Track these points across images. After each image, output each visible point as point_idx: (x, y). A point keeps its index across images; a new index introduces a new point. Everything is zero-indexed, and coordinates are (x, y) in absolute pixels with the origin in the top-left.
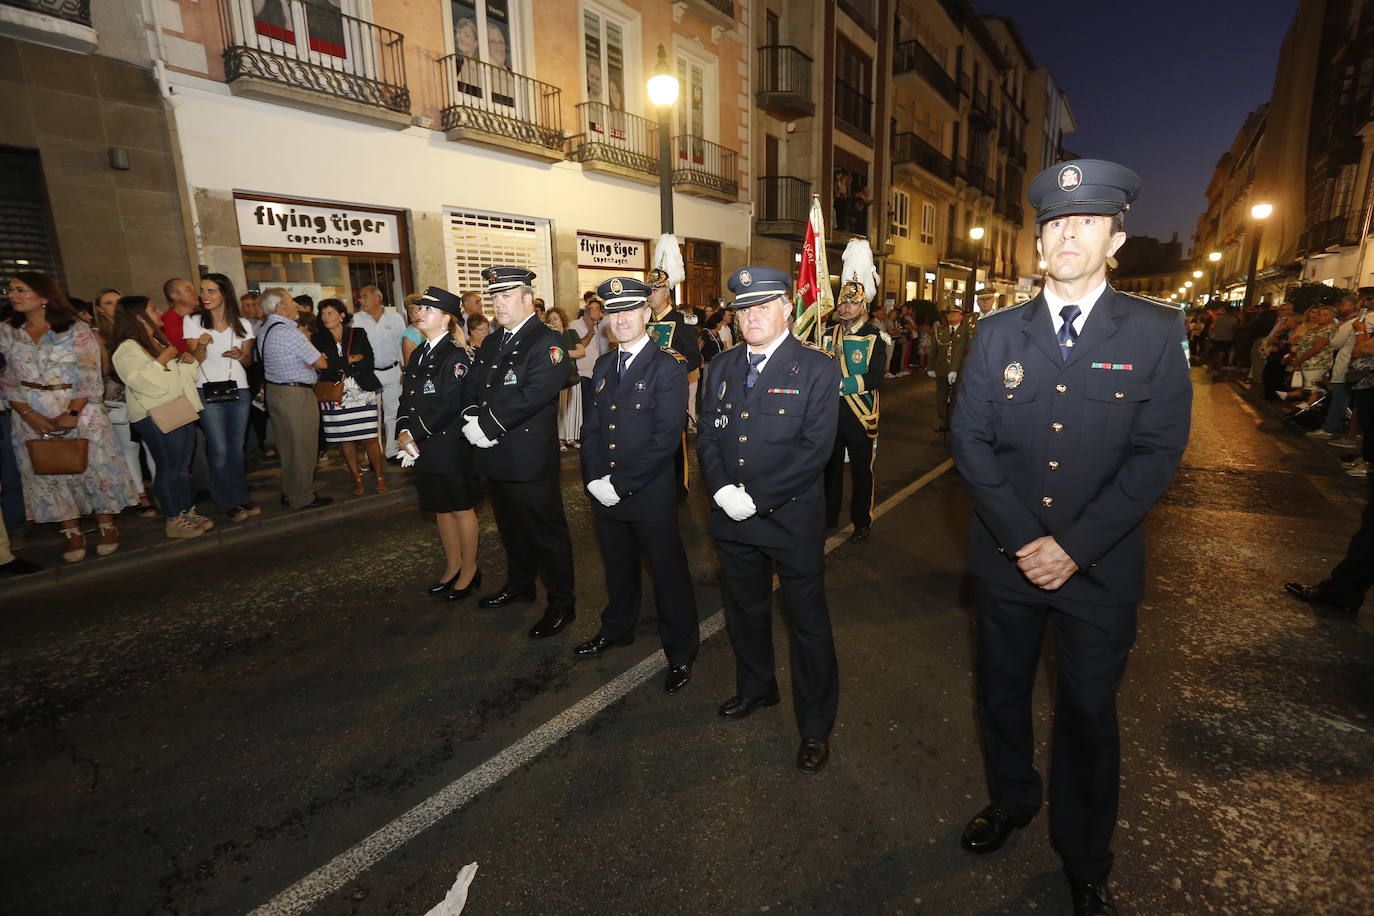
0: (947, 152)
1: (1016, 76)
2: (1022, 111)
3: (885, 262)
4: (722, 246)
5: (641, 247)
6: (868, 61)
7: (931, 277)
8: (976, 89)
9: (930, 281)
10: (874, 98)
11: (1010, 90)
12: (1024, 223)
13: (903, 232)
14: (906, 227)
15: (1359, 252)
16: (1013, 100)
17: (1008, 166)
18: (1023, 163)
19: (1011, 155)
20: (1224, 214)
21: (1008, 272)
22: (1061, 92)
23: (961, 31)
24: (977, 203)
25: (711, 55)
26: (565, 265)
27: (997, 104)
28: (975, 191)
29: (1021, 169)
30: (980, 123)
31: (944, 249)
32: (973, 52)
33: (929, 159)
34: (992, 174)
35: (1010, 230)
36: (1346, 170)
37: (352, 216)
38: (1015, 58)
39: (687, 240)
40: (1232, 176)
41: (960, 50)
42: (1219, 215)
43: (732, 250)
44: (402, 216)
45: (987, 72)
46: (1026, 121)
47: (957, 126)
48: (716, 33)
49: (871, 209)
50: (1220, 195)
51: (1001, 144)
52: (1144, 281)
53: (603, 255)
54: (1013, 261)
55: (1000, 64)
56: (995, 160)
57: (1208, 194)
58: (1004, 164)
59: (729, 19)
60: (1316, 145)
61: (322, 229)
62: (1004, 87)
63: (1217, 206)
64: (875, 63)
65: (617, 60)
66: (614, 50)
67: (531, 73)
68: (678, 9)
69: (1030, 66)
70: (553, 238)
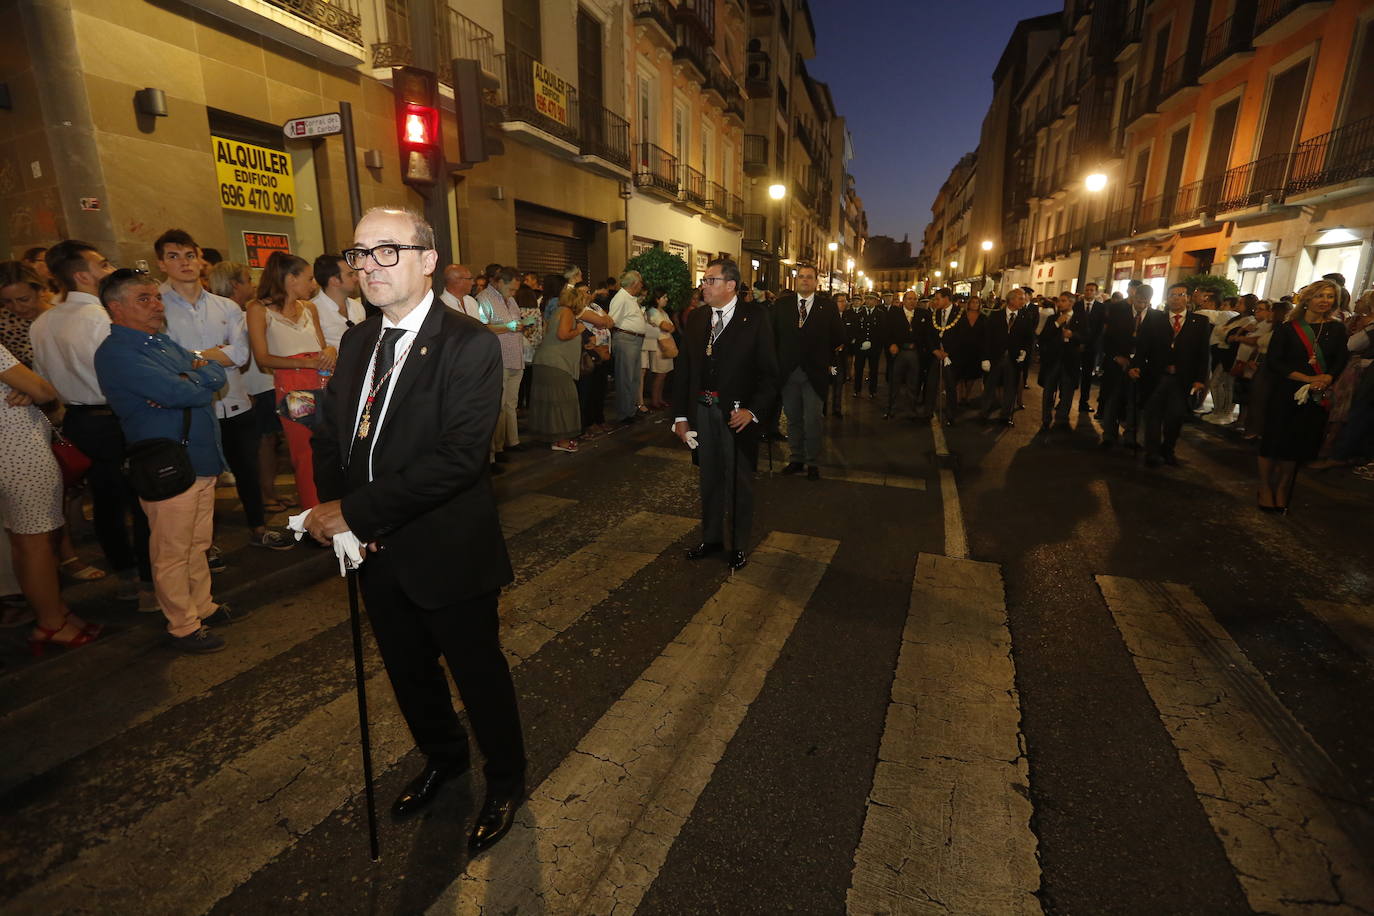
1: (827, 125)
2: (829, 147)
6: (783, 136)
8: (812, 135)
10: (785, 159)
11: (824, 135)
12: (832, 230)
15: (1029, 272)
16: (826, 143)
17: (825, 191)
18: (830, 188)
20: (948, 228)
22: (849, 133)
26: (693, 270)
27: (819, 143)
29: (829, 194)
30: (816, 163)
32: (812, 112)
34: (819, 197)
36: (1022, 221)
37: (647, 245)
38: (828, 114)
41: (806, 115)
42: (942, 228)
45: (816, 122)
46: (831, 156)
49: (784, 230)
50: (943, 212)
51: (823, 177)
52: (902, 272)
55: (822, 119)
57: (934, 209)
58: (823, 188)
59: (742, 123)
60: (1006, 205)
62: (822, 133)
63: (941, 221)
64: (786, 137)
65: (705, 152)
66: (705, 146)
67: (691, 165)
68: (725, 120)
69: (834, 116)
70: (690, 254)
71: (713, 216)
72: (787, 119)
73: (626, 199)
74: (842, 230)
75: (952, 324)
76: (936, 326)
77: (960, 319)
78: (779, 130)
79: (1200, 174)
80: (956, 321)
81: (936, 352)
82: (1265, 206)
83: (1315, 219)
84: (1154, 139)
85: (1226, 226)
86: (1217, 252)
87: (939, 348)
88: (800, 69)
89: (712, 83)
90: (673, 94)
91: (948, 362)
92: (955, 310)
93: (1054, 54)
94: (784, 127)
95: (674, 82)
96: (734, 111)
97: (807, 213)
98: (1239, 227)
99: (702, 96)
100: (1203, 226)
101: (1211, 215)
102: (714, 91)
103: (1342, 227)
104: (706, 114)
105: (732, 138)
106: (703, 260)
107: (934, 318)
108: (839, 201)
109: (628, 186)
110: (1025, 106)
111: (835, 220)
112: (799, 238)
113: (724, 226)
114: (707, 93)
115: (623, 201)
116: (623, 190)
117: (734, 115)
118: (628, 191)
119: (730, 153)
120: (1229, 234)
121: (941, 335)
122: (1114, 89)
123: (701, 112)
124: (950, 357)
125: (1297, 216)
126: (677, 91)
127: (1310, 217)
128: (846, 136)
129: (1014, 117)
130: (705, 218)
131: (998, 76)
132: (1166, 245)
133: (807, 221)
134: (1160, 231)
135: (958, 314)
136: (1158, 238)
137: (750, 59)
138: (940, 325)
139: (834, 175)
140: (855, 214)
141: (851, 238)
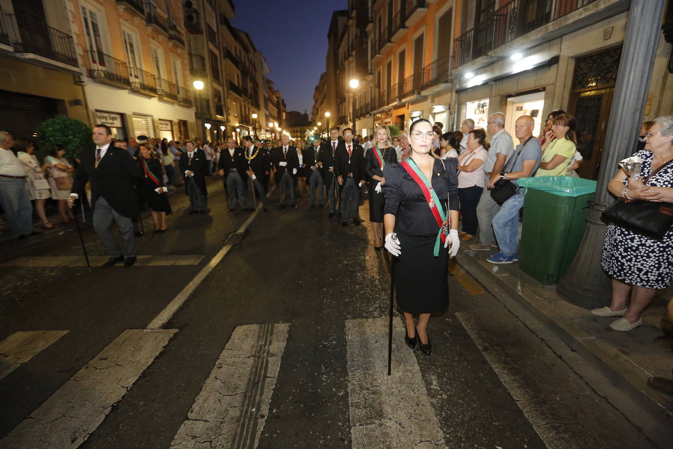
0: (236, 84)
1: (251, 55)
2: (254, 66)
3: (227, 125)
5: (169, 123)
6: (216, 57)
7: (238, 130)
8: (241, 61)
10: (220, 69)
11: (250, 59)
12: (261, 108)
16: (251, 63)
17: (253, 88)
18: (257, 86)
19: (254, 84)
22: (265, 60)
23: (236, 41)
24: (247, 102)
25: (178, 58)
26: (157, 130)
27: (247, 64)
28: (246, 98)
30: (245, 73)
31: (240, 120)
32: (239, 47)
34: (249, 91)
37: (113, 116)
38: (250, 48)
39: (180, 120)
41: (235, 48)
43: (191, 123)
44: (123, 116)
45: (243, 53)
46: (255, 70)
47: (238, 75)
48: (179, 50)
49: (224, 108)
51: (250, 80)
53: (162, 126)
54: (259, 123)
55: (247, 51)
56: (250, 85)
58: (252, 86)
59: (183, 47)
61: (107, 120)
62: (248, 58)
64: (218, 57)
65: (157, 61)
66: (156, 58)
67: (144, 69)
68: (170, 44)
69: (255, 49)
70: (153, 121)
71: (165, 98)
72: (218, 48)
73: (82, 86)
74: (266, 107)
75: (254, 156)
76: (246, 157)
77: (258, 153)
78: (212, 53)
79: (397, 81)
80: (256, 154)
81: (248, 172)
82: (415, 95)
83: (433, 101)
84: (381, 66)
85: (407, 104)
86: (406, 116)
87: (249, 170)
88: (224, 21)
89: (153, 20)
90: (119, 23)
91: (254, 177)
92: (255, 148)
93: (346, 27)
94: (216, 52)
95: (120, 16)
96: (175, 38)
97: (242, 99)
98: (411, 105)
99: (148, 28)
100: (398, 104)
101: (400, 100)
102: (155, 25)
103: (440, 105)
104: (153, 38)
105: (179, 56)
106: (167, 124)
107: (245, 153)
108: (262, 93)
109: (82, 77)
110: (340, 50)
111: (262, 102)
112: (239, 112)
113: (179, 105)
114: (151, 26)
115: (80, 87)
116: (78, 80)
117: (175, 41)
118: (82, 80)
119: (178, 63)
120: (408, 108)
121: (249, 163)
122: (367, 43)
123: (148, 37)
124: (255, 175)
125: (427, 100)
126: (122, 21)
127: (430, 101)
128: (263, 61)
129: (336, 55)
130: (161, 99)
131: (329, 36)
132: (390, 113)
133: (243, 103)
134: (386, 107)
135: (257, 150)
136: (385, 110)
137: (186, 12)
138: (248, 156)
139: (259, 80)
140: (276, 100)
141: (275, 112)
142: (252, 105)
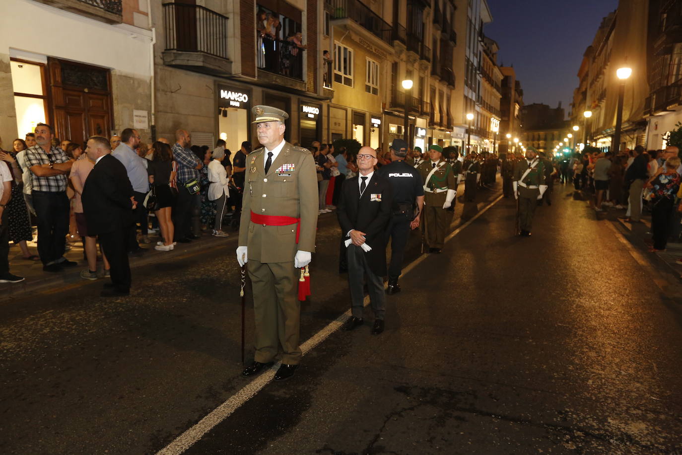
0: (388, 18)
3: (329, 106)
4: (113, 73)
7: (376, 122)
9: (376, 126)
12: (456, 84)
13: (348, 82)
14: (351, 77)
17: (441, 40)
19: (444, 31)
20: (591, 87)
21: (445, 122)
24: (416, 65)
28: (415, 55)
29: (452, 43)
31: (389, 99)
33: (372, 23)
34: (429, 43)
35: (445, 90)
40: (594, 61)
42: (586, 89)
43: (126, 78)
50: (587, 75)
51: (435, 21)
54: (448, 114)
56: (431, 34)
57: (579, 75)
108: (464, 55)
139: (460, 28)
140: (502, 78)
141: (495, 98)
142: (433, 73)
